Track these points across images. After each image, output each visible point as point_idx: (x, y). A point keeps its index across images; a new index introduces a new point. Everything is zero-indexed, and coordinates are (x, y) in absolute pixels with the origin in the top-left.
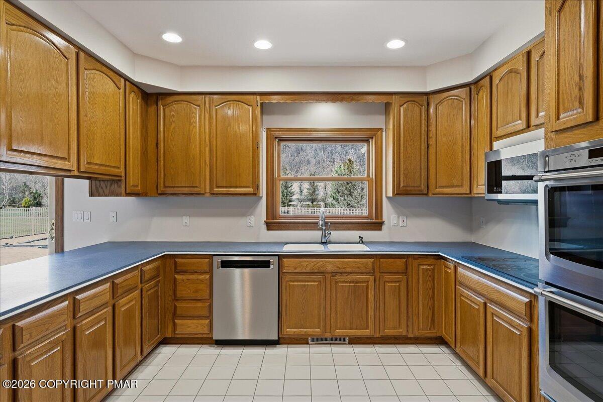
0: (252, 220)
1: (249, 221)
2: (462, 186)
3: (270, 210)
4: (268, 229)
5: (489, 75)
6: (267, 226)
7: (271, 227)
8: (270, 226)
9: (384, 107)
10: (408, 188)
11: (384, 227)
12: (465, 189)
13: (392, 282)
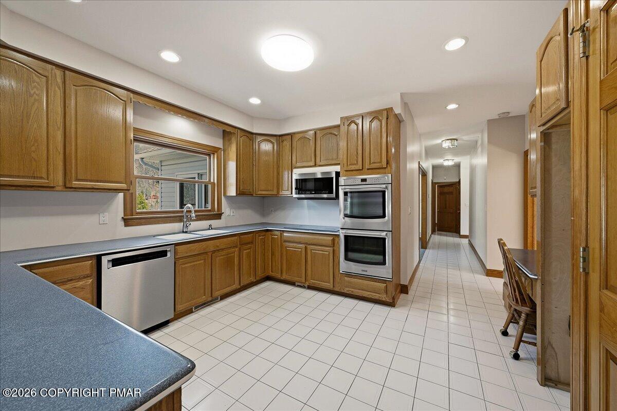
0: (106, 217)
1: (102, 218)
2: (273, 190)
3: (128, 206)
4: (126, 225)
5: (291, 135)
6: (125, 222)
7: (130, 223)
8: (127, 222)
9: (222, 133)
10: (244, 190)
11: (223, 217)
12: (275, 192)
13: (247, 249)
